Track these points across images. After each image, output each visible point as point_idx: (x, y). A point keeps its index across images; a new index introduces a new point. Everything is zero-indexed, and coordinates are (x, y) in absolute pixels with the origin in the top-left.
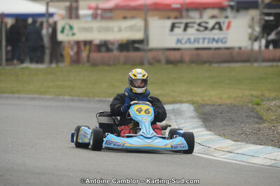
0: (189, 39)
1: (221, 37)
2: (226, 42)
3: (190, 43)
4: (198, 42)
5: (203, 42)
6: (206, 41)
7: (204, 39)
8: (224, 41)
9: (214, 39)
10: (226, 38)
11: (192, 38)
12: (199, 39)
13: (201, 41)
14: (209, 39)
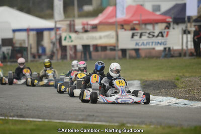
0: (143, 43)
1: (163, 41)
2: (166, 44)
3: (144, 45)
4: (149, 45)
5: (152, 45)
6: (154, 44)
7: (152, 43)
8: (165, 43)
9: (158, 43)
10: (166, 42)
11: (145, 42)
12: (149, 43)
13: (151, 44)
14: (156, 43)
